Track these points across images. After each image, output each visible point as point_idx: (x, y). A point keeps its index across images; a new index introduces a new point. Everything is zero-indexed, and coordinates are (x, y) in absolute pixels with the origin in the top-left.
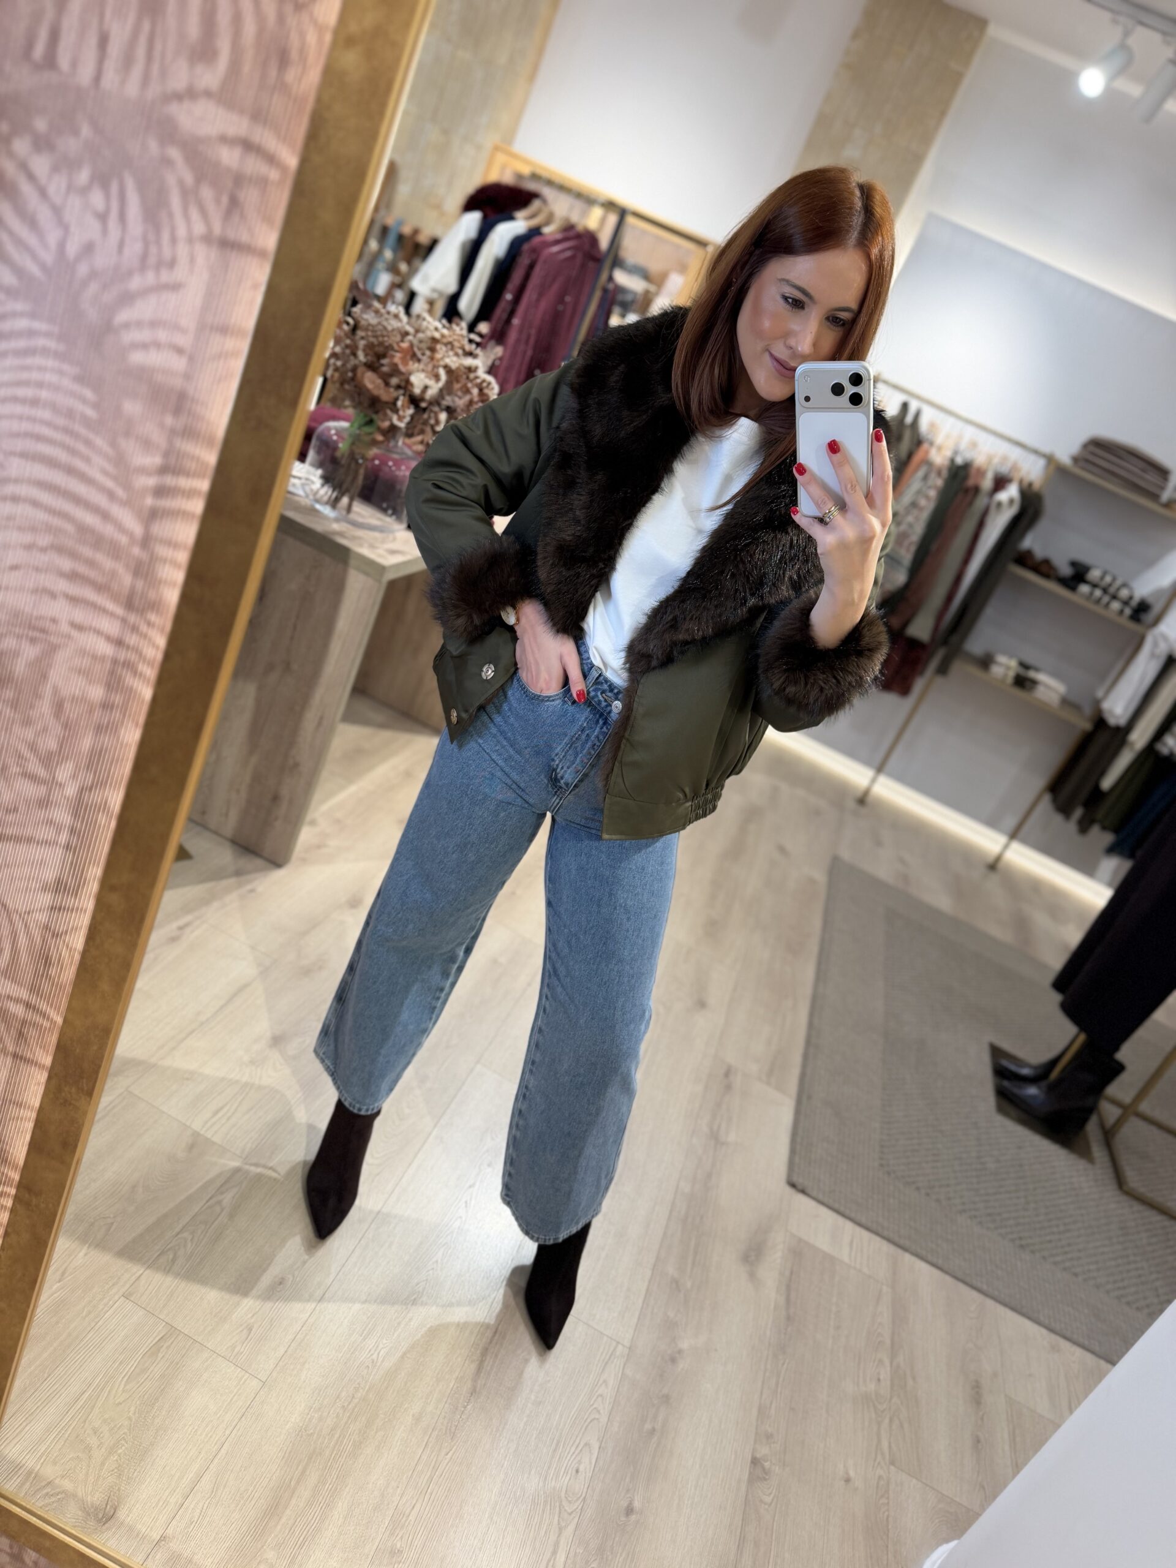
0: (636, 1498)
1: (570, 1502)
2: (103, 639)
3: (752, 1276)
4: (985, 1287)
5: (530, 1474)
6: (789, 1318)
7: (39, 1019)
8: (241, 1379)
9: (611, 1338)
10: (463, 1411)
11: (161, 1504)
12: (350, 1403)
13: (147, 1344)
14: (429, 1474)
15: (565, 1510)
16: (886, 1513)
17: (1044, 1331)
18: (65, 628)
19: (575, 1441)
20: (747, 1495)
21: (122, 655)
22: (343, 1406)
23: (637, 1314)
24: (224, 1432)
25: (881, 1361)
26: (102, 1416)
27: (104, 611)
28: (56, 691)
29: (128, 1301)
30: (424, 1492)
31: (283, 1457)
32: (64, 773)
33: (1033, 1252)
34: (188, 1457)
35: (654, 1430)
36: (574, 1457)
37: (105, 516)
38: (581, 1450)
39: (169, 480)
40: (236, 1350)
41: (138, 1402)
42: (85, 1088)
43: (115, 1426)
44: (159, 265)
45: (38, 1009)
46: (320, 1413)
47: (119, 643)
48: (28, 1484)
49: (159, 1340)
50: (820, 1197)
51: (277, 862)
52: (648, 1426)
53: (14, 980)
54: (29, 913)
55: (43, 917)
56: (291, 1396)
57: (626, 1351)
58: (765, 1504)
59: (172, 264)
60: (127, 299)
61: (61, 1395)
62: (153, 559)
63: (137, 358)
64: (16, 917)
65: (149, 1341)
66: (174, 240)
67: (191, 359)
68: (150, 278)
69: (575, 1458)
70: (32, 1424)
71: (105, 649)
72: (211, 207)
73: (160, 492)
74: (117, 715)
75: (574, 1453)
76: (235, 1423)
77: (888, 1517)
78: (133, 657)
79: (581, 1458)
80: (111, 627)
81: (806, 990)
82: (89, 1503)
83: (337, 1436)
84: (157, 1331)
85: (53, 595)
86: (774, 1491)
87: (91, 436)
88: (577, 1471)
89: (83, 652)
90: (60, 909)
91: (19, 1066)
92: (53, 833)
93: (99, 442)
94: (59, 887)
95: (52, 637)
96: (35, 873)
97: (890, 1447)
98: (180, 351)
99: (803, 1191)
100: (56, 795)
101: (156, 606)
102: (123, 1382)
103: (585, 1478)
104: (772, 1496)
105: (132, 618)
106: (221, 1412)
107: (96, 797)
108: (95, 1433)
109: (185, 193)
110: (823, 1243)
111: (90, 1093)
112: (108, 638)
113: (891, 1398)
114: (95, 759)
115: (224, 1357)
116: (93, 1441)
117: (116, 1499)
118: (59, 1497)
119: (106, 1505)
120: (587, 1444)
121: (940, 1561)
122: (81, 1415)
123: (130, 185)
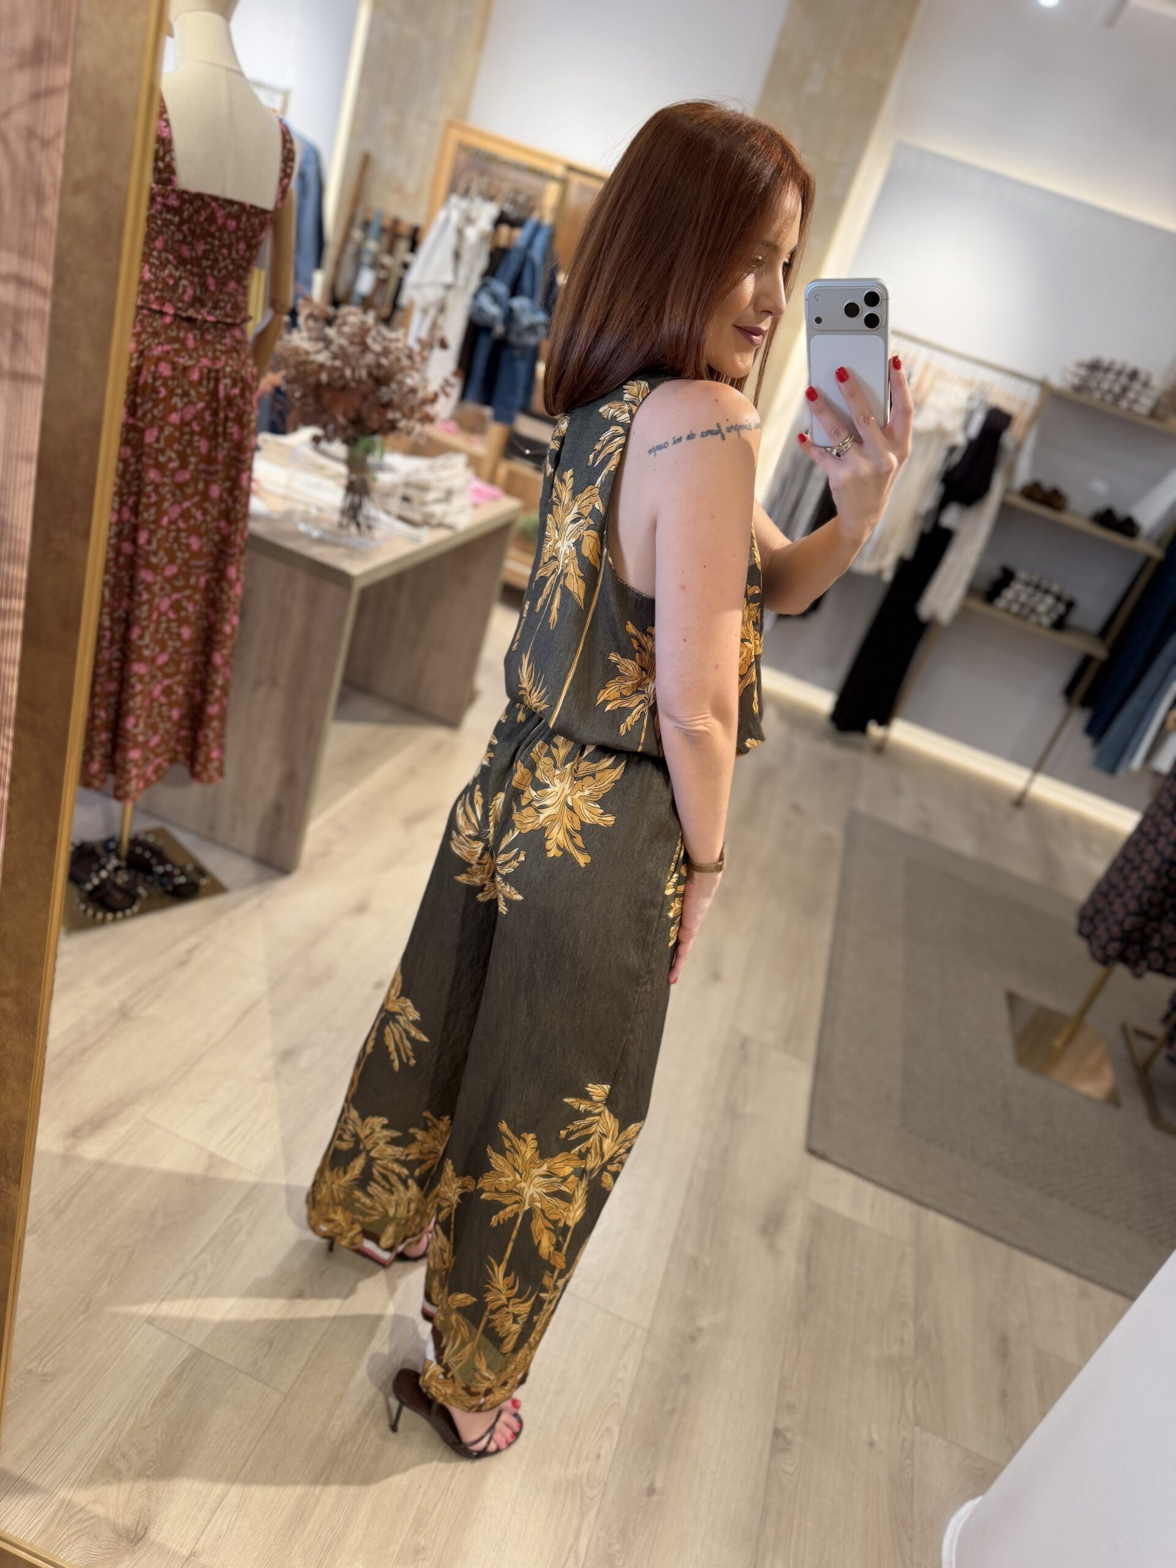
0: (657, 1478)
1: (591, 1487)
3: (772, 1247)
4: (1011, 1238)
5: (551, 1462)
6: (810, 1288)
8: (264, 1393)
9: (630, 1323)
11: (190, 1520)
12: (371, 1408)
13: (171, 1367)
15: (587, 1496)
16: (911, 1474)
17: (1073, 1278)
19: (595, 1427)
20: (769, 1467)
22: (365, 1412)
23: (656, 1296)
24: (250, 1446)
25: (904, 1322)
26: (130, 1440)
29: (151, 1326)
33: (1062, 1198)
35: (674, 1410)
36: (594, 1442)
38: (602, 1436)
40: (259, 1365)
41: (165, 1424)
43: (143, 1449)
46: (342, 1421)
48: (62, 1511)
49: (183, 1361)
50: (840, 1161)
51: (284, 870)
52: (668, 1406)
56: (313, 1406)
57: (647, 1332)
58: (788, 1474)
61: (90, 1423)
65: (174, 1364)
69: (595, 1444)
70: (62, 1454)
75: (594, 1439)
76: (259, 1437)
77: (913, 1477)
79: (602, 1443)
81: (823, 953)
82: (121, 1525)
83: (360, 1440)
84: (181, 1354)
86: (797, 1461)
88: (598, 1456)
97: (914, 1407)
99: (823, 1157)
102: (150, 1406)
103: (606, 1462)
104: (794, 1465)
106: (246, 1427)
108: (124, 1457)
110: (843, 1207)
113: (915, 1361)
115: (247, 1374)
116: (122, 1465)
117: (147, 1519)
118: (91, 1521)
119: (137, 1526)
120: (608, 1429)
121: (965, 1519)
122: (110, 1441)
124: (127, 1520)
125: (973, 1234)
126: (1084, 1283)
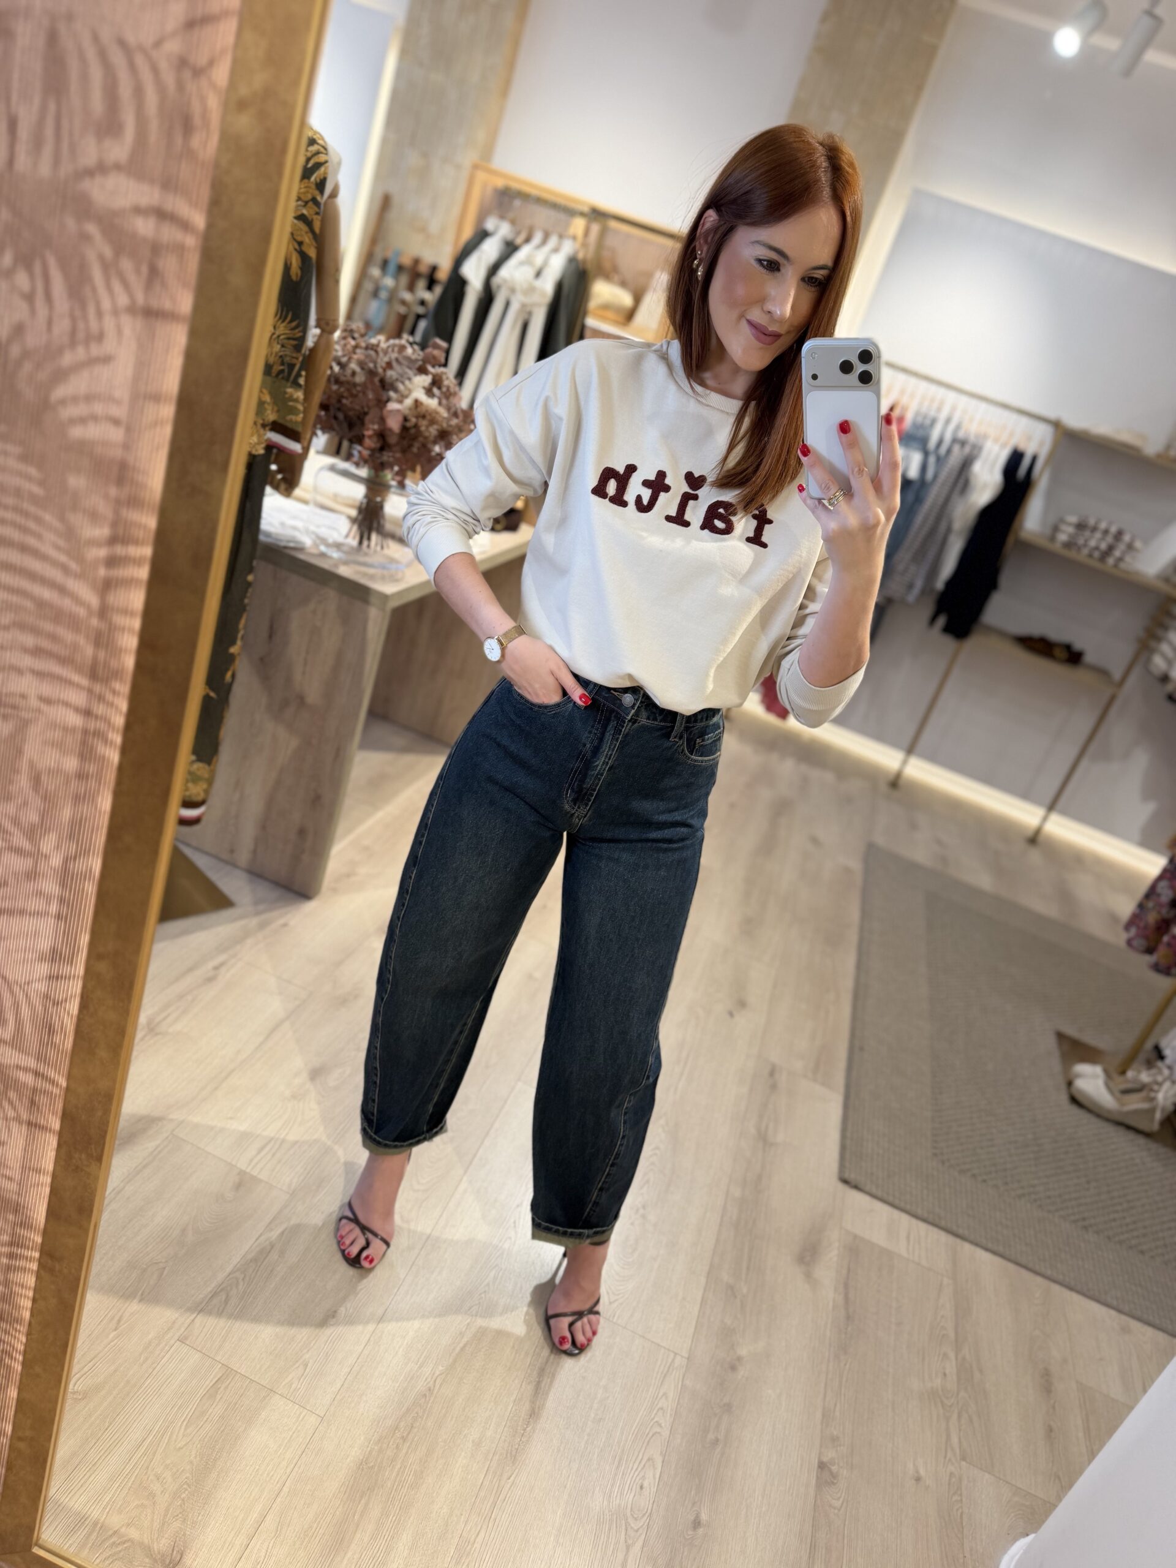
0: (703, 1511)
1: (636, 1519)
2: (72, 711)
3: (808, 1276)
4: (1049, 1272)
5: (593, 1492)
6: (848, 1318)
7: (48, 1087)
8: (300, 1415)
9: (669, 1350)
10: (523, 1434)
11: (227, 1545)
12: (409, 1433)
13: (204, 1387)
14: (492, 1499)
15: (632, 1528)
16: (960, 1511)
17: (1113, 1313)
18: (34, 702)
19: (638, 1455)
20: (815, 1502)
21: (92, 725)
22: (403, 1437)
23: (694, 1323)
24: (285, 1470)
25: (945, 1355)
26: (163, 1463)
27: (69, 683)
28: (32, 765)
29: (184, 1345)
30: (488, 1519)
31: (345, 1492)
32: (48, 844)
33: (1097, 1232)
34: (252, 1497)
35: (717, 1440)
36: (636, 1473)
37: (62, 590)
38: (644, 1466)
39: (119, 550)
40: (294, 1386)
41: (199, 1446)
42: (95, 1154)
43: (178, 1471)
44: (88, 339)
45: (47, 1077)
46: (380, 1445)
47: (87, 713)
48: (95, 1534)
49: (216, 1382)
50: (874, 1191)
51: (306, 894)
52: (711, 1436)
53: (21, 1050)
54: (28, 983)
55: (42, 987)
56: (350, 1430)
57: (686, 1360)
58: (835, 1508)
59: (100, 337)
60: (60, 376)
61: (123, 1443)
62: (112, 628)
63: (77, 432)
64: (17, 988)
65: (207, 1383)
66: (100, 314)
67: (129, 430)
68: (81, 353)
69: (638, 1474)
70: (96, 1473)
71: (75, 720)
72: (132, 278)
73: (112, 562)
74: (92, 784)
75: (637, 1469)
76: (295, 1461)
77: (962, 1514)
78: (101, 726)
79: (645, 1473)
80: (78, 698)
81: (848, 983)
82: (156, 1550)
83: (399, 1466)
84: (214, 1374)
85: (20, 671)
86: (843, 1494)
87: (40, 513)
88: (641, 1487)
89: (53, 725)
90: (57, 978)
91: (35, 1133)
92: (43, 903)
93: (48, 517)
94: (55, 956)
95: (23, 712)
96: (30, 944)
97: (960, 1442)
98: (116, 422)
99: (856, 1187)
100: (42, 866)
101: (117, 674)
102: (183, 1427)
103: (650, 1493)
104: (841, 1500)
105: (98, 688)
106: (282, 1449)
107: (80, 865)
108: (158, 1479)
109: (106, 267)
110: (879, 1238)
111: (99, 1159)
112: (77, 710)
113: (958, 1394)
114: (76, 830)
115: (280, 1395)
116: (156, 1487)
117: (182, 1544)
118: (125, 1546)
119: (173, 1551)
120: (651, 1459)
121: (1017, 1557)
122: (143, 1462)
123: (52, 262)
126: (1124, 1318)
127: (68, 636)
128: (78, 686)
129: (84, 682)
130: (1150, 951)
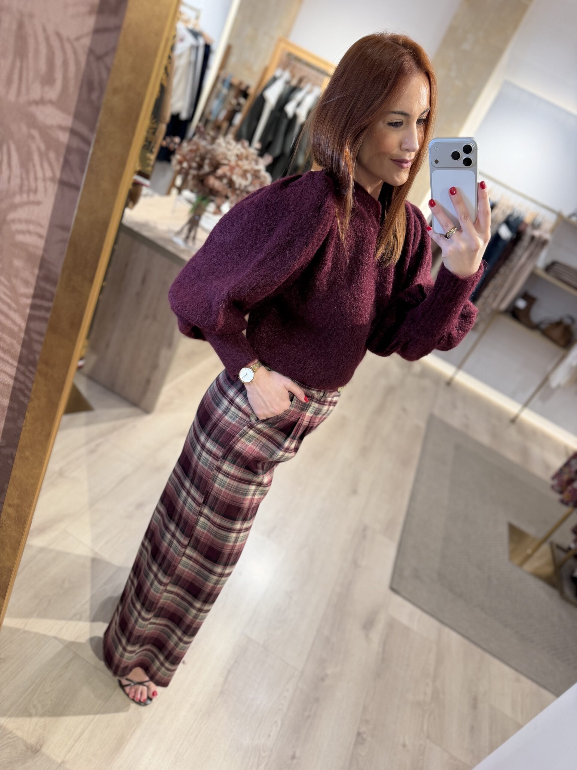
0: (297, 750)
1: (264, 752)
2: (8, 376)
3: (367, 636)
5: (246, 736)
6: (383, 660)
9: (293, 667)
10: (215, 703)
11: (63, 744)
13: (63, 662)
15: (262, 755)
16: (422, 764)
17: (513, 671)
19: (270, 719)
20: (353, 752)
23: (307, 654)
24: (97, 709)
25: (427, 684)
26: (38, 699)
29: (56, 640)
33: (511, 629)
35: (309, 717)
37: (7, 316)
38: (272, 725)
39: (38, 302)
41: (57, 692)
43: (45, 704)
44: (29, 191)
47: (16, 379)
49: (70, 660)
50: (406, 596)
51: (147, 411)
52: (307, 714)
57: (300, 673)
58: (362, 756)
59: (36, 191)
60: (14, 207)
62: (31, 340)
63: (20, 238)
65: (65, 661)
66: (36, 179)
67: (47, 241)
68: (25, 196)
69: (269, 729)
71: (9, 381)
72: (54, 163)
73: (33, 307)
75: (268, 726)
76: (102, 705)
78: (23, 387)
79: (272, 729)
80: (12, 371)
81: (409, 487)
82: (29, 743)
84: (69, 656)
86: (367, 750)
88: (269, 736)
97: (428, 729)
98: (41, 236)
99: (398, 593)
102: (50, 682)
103: (273, 739)
104: (365, 752)
105: (22, 368)
108: (34, 707)
109: (41, 155)
113: (430, 704)
117: (42, 741)
118: (14, 739)
119: (37, 744)
120: (276, 722)
122: (28, 697)
123: (13, 148)
124: (32, 741)
125: (466, 642)
126: (518, 675)
127: (9, 339)
128: (11, 365)
129: (16, 364)
130: (561, 492)
